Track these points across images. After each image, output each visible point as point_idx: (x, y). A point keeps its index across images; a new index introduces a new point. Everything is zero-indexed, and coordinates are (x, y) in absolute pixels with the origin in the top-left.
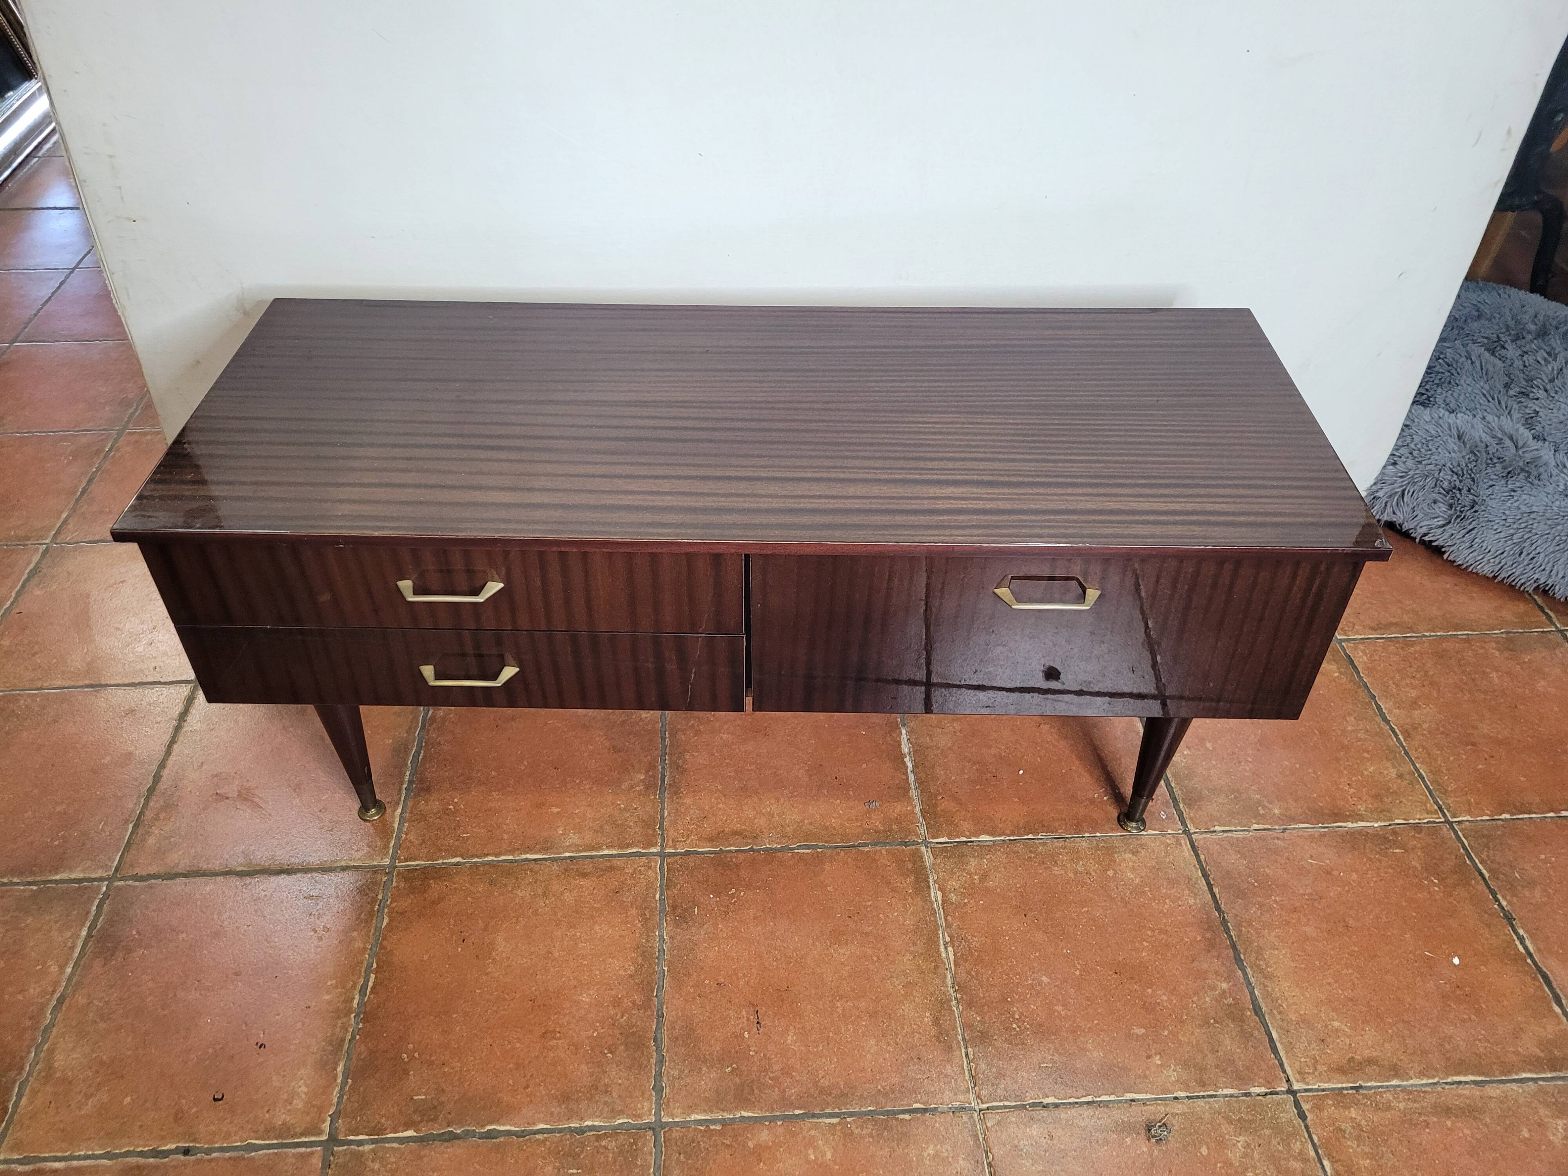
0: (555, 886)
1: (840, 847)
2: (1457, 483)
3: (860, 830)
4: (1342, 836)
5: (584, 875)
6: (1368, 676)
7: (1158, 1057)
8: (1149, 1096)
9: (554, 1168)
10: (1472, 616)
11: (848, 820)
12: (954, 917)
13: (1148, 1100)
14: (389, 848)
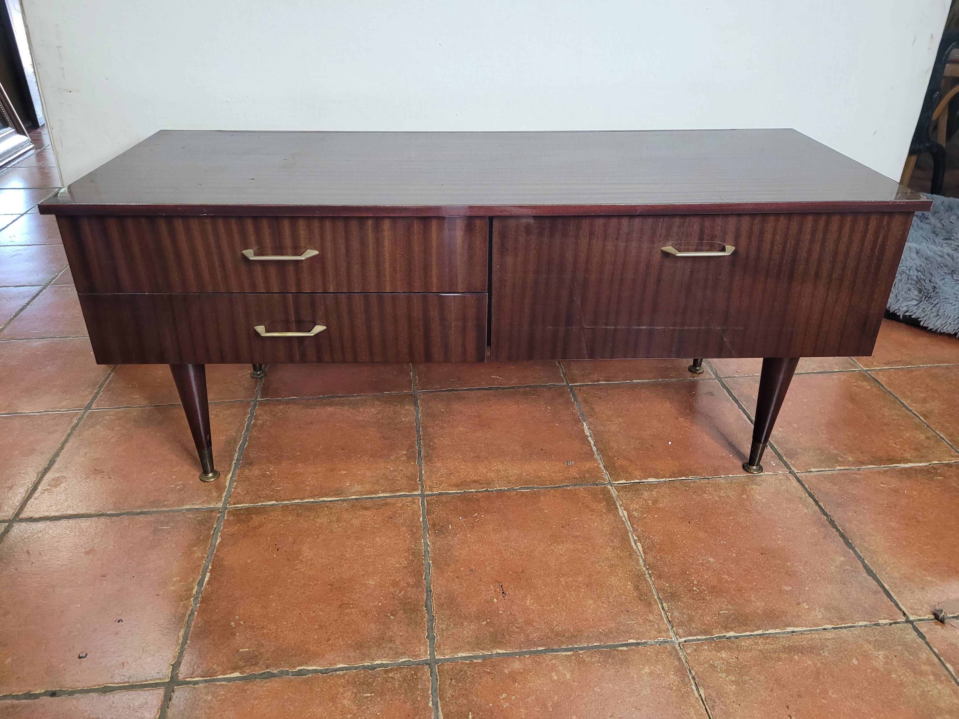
0: (345, 516)
1: (550, 487)
2: (922, 276)
3: (562, 478)
4: (899, 471)
5: (366, 509)
6: (890, 387)
7: (805, 604)
8: (804, 629)
9: (352, 693)
10: (947, 356)
11: (553, 472)
12: (638, 525)
13: (805, 631)
14: (222, 497)
